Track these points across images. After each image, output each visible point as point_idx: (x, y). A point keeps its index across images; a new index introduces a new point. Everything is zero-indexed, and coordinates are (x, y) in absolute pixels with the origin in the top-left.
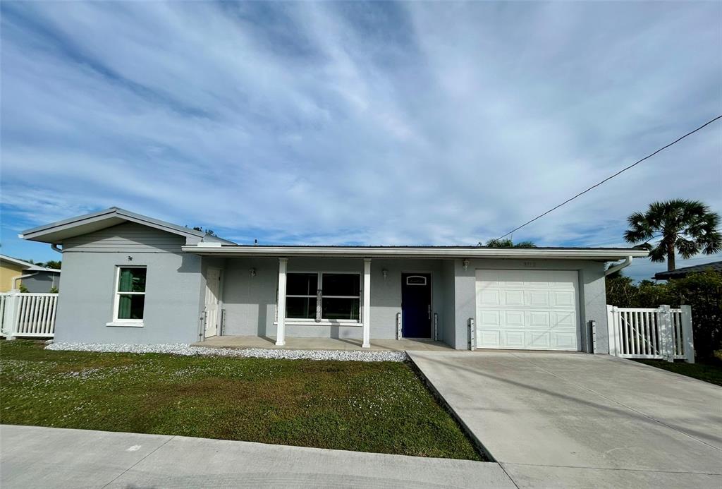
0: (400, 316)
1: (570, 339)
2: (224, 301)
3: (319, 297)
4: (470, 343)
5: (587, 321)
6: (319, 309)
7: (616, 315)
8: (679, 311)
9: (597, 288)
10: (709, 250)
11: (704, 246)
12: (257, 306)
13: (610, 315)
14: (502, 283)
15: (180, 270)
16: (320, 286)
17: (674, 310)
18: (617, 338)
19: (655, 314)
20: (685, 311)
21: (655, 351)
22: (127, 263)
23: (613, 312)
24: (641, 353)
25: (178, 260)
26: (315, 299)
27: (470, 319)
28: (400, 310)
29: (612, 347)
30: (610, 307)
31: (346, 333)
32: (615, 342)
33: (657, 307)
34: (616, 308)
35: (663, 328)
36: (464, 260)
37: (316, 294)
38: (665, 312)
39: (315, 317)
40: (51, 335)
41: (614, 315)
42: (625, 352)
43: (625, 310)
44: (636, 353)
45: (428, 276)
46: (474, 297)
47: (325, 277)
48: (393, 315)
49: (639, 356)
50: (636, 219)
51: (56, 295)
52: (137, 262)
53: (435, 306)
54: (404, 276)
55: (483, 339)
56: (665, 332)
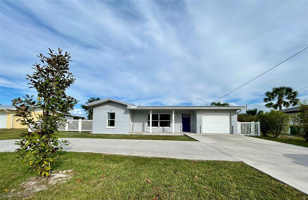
0: (182, 126)
1: (228, 131)
2: (133, 122)
3: (159, 121)
4: (201, 132)
5: (232, 126)
6: (159, 124)
7: (240, 124)
8: (257, 123)
9: (235, 117)
10: (294, 105)
11: (293, 103)
12: (142, 123)
13: (238, 124)
14: (209, 116)
15: (124, 114)
16: (159, 118)
17: (255, 123)
18: (240, 130)
19: (250, 124)
20: (258, 123)
21: (250, 133)
22: (110, 112)
23: (239, 123)
24: (246, 134)
25: (123, 111)
26: (158, 121)
27: (200, 126)
28: (182, 124)
29: (238, 133)
30: (238, 122)
31: (166, 131)
32: (239, 131)
33: (251, 122)
34: (240, 122)
35: (252, 127)
36: (199, 110)
37: (158, 120)
38: (253, 123)
39: (158, 126)
40: (91, 131)
41: (239, 124)
42: (242, 134)
43: (242, 123)
44: (245, 134)
45: (190, 115)
46: (202, 120)
47: (160, 115)
48: (180, 125)
49: (245, 135)
50: (268, 94)
51: (92, 120)
52: (113, 111)
53: (192, 123)
54: (183, 115)
55: (204, 131)
56: (253, 128)
